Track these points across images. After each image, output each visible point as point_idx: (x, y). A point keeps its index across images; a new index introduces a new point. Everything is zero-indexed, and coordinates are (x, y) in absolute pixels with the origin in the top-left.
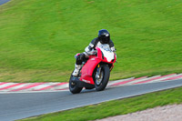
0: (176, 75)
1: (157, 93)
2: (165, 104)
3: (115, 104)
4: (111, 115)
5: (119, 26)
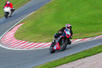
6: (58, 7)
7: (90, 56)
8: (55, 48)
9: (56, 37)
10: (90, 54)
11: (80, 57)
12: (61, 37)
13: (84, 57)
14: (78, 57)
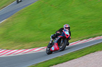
0: (99, 37)
1: (90, 47)
2: (94, 52)
3: (71, 54)
4: (70, 60)
5: (71, 17)
6: (30, 14)
7: (62, 63)
8: (53, 48)
9: (54, 37)
10: (62, 61)
11: (52, 64)
12: (59, 37)
13: (56, 64)
14: (50, 64)
